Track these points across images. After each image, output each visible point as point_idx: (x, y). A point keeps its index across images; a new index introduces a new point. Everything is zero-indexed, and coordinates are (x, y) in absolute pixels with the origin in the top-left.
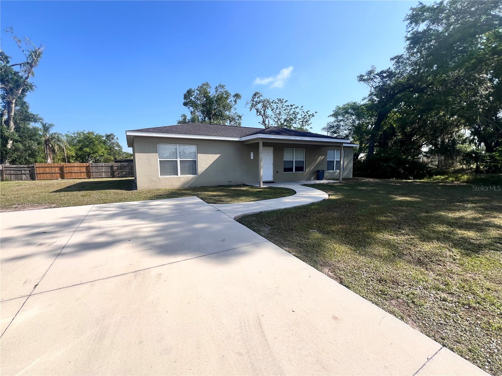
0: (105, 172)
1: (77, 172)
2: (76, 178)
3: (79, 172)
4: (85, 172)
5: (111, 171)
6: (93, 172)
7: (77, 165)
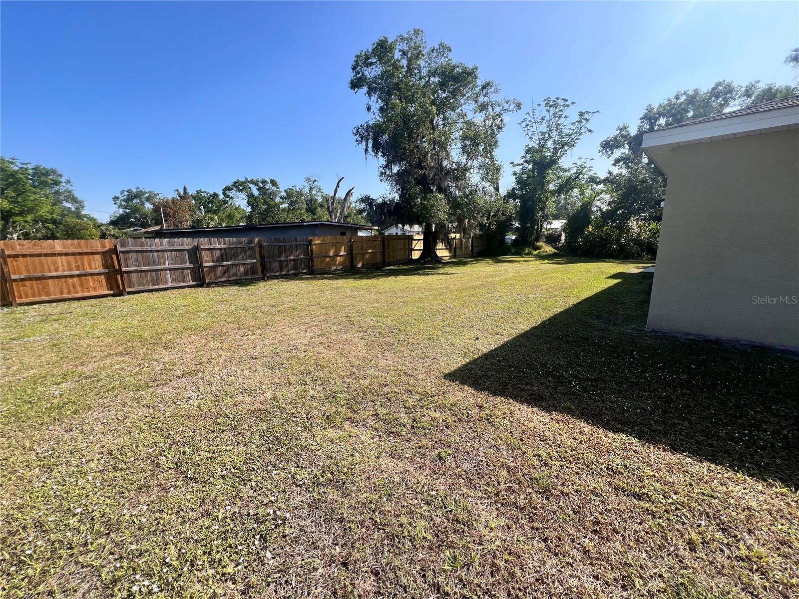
0: (170, 270)
1: (66, 273)
2: (65, 296)
3: (77, 273)
4: (99, 274)
5: (191, 266)
6: (132, 272)
7: (64, 247)
